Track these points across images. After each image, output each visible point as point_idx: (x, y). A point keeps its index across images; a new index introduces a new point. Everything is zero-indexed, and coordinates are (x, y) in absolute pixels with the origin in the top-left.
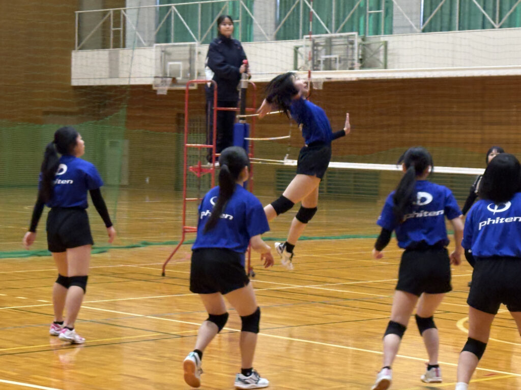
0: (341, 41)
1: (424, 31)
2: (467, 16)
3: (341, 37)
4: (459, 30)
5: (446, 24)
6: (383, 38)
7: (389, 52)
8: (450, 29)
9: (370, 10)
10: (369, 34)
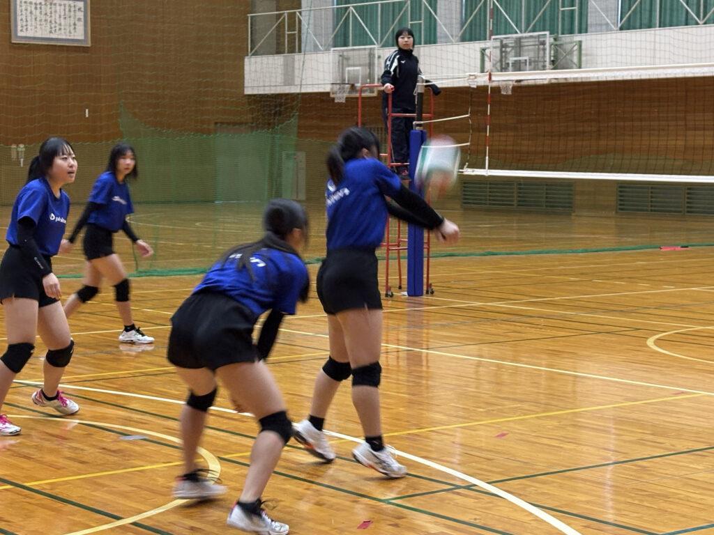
0: (531, 42)
1: (621, 29)
2: (668, 12)
3: (531, 37)
4: (660, 27)
5: (645, 21)
6: (577, 38)
7: (583, 52)
8: (650, 26)
9: (563, 7)
10: (563, 33)
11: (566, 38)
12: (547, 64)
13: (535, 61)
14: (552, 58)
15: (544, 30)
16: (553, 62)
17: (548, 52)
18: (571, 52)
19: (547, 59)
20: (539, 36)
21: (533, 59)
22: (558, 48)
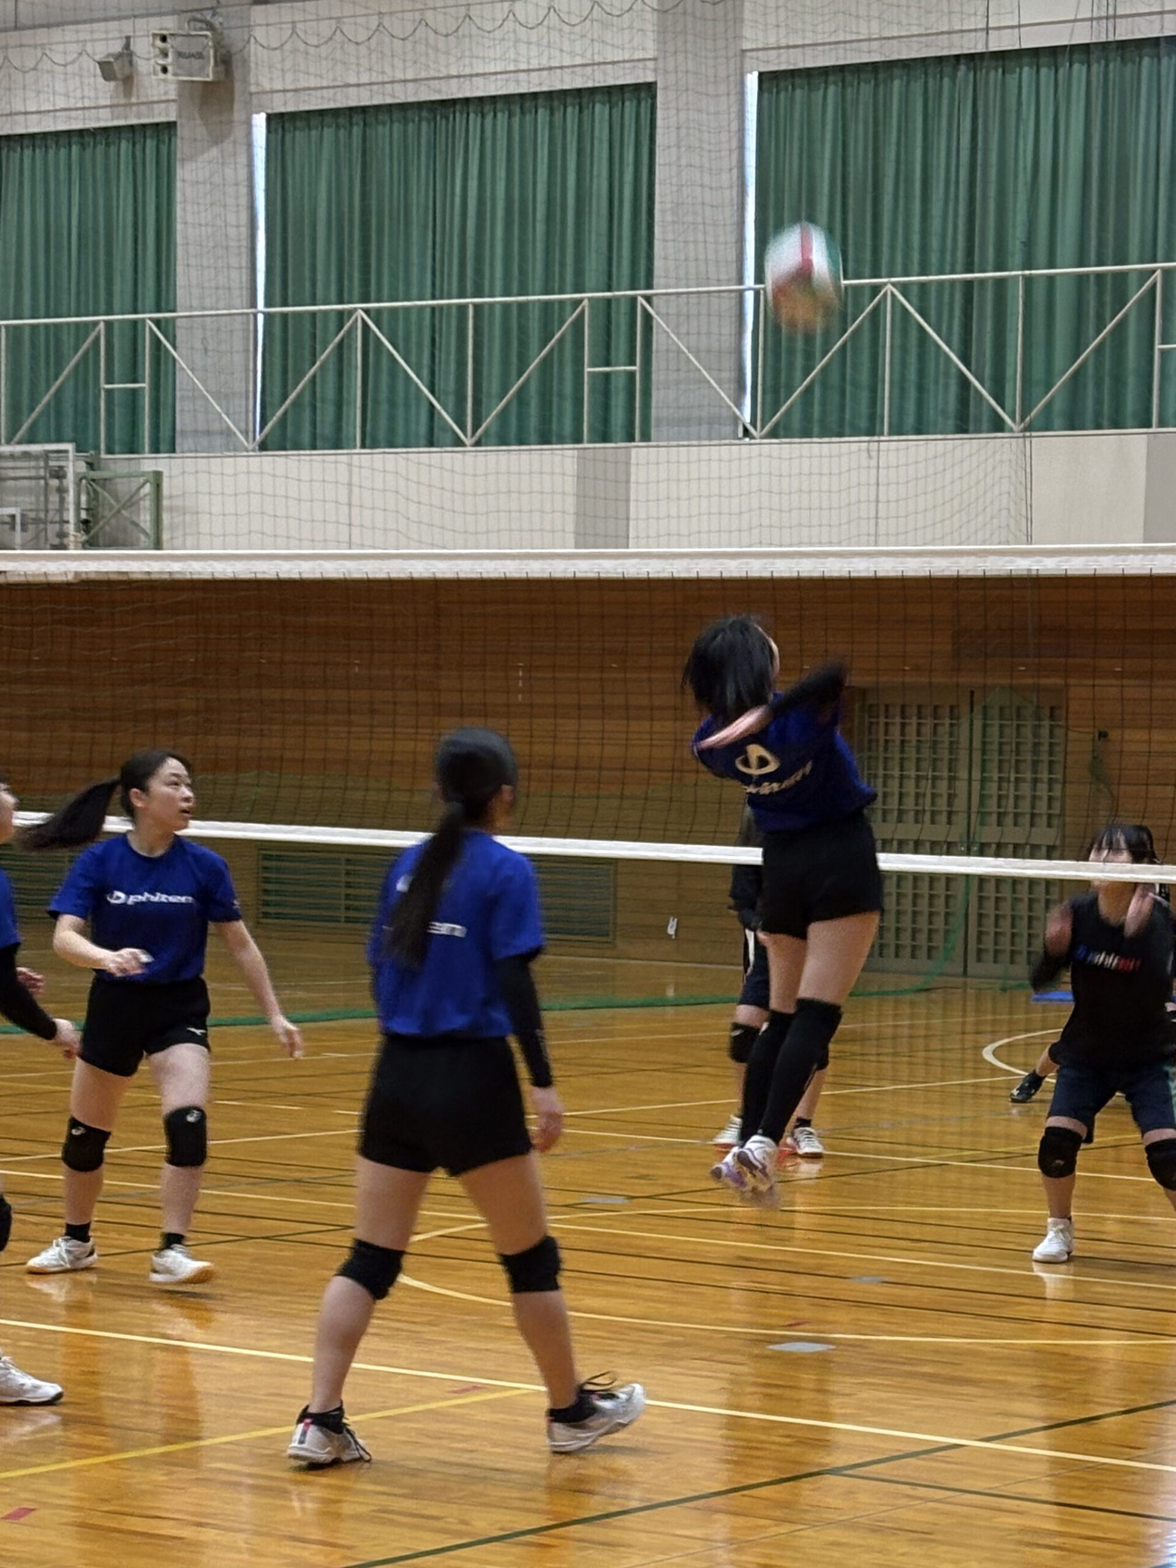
0: (25, 469)
1: (263, 446)
2: (384, 407)
3: (26, 455)
4: (363, 446)
5: (326, 428)
6: (149, 463)
7: (165, 503)
8: (337, 443)
9: (109, 381)
10: (110, 451)
11: (118, 464)
12: (71, 528)
13: (37, 521)
14: (84, 515)
15: (59, 440)
16: (85, 525)
17: (71, 497)
18: (132, 502)
19: (71, 516)
20: (46, 455)
21: (32, 515)
22: (99, 489)
